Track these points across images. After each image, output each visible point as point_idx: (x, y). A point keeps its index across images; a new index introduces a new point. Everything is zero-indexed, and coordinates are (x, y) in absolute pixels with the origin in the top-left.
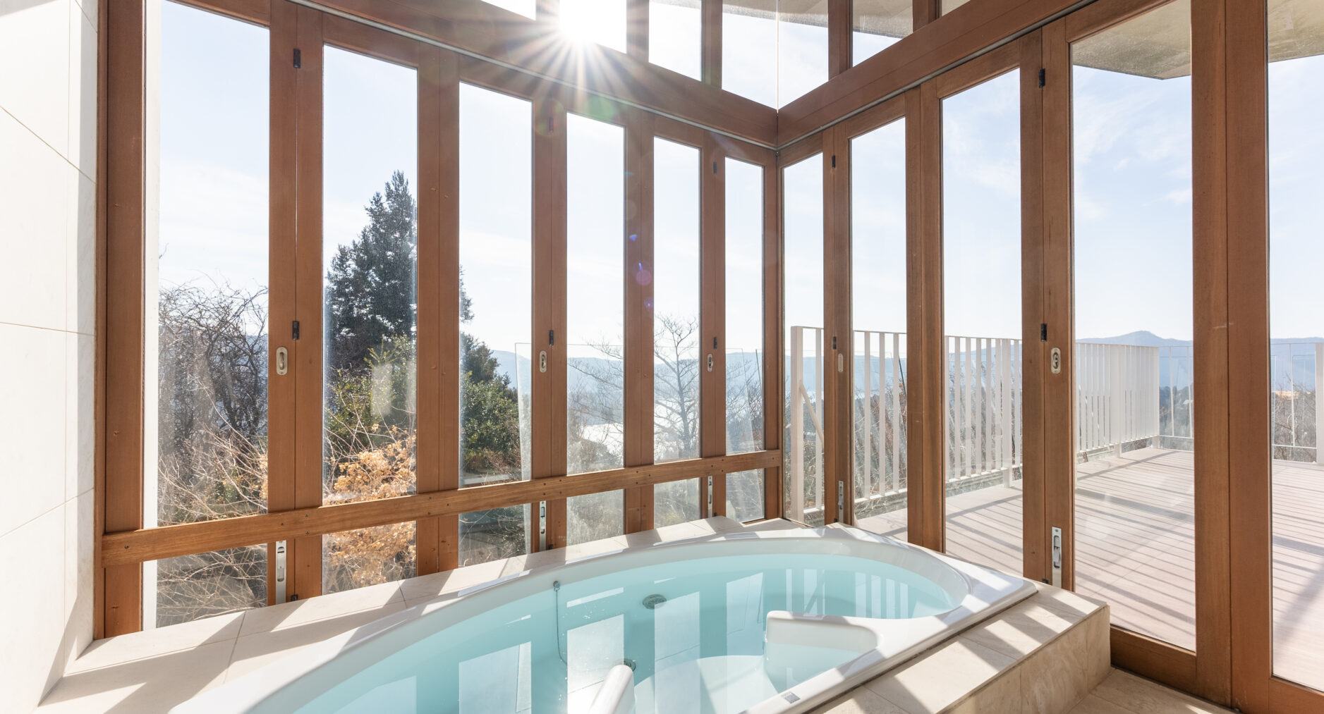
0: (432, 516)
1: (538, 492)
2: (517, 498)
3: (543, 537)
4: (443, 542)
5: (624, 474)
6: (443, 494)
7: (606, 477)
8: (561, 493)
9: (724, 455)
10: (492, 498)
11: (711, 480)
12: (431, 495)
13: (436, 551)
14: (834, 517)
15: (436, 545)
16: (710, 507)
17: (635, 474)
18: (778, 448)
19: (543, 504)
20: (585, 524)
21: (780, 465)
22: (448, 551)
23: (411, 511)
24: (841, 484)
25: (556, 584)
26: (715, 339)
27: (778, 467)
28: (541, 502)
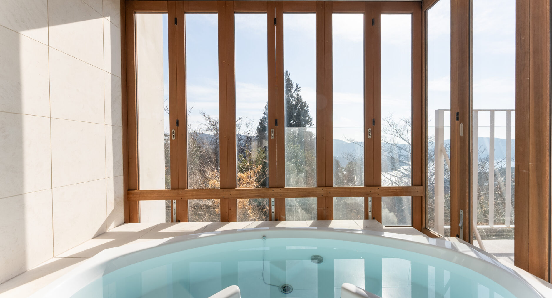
0: (225, 198)
1: (270, 194)
2: (260, 195)
3: (273, 215)
4: (230, 209)
5: (315, 190)
6: (229, 189)
7: (304, 191)
8: (281, 195)
9: (380, 185)
10: (249, 194)
11: (371, 199)
12: (224, 190)
13: (227, 213)
14: (456, 233)
15: (227, 211)
16: (370, 214)
17: (323, 191)
18: (422, 185)
19: (273, 200)
20: (304, 213)
21: (423, 196)
22: (232, 214)
23: (217, 195)
24: (461, 212)
25: (264, 237)
26: (373, 120)
27: (422, 197)
28: (272, 199)
